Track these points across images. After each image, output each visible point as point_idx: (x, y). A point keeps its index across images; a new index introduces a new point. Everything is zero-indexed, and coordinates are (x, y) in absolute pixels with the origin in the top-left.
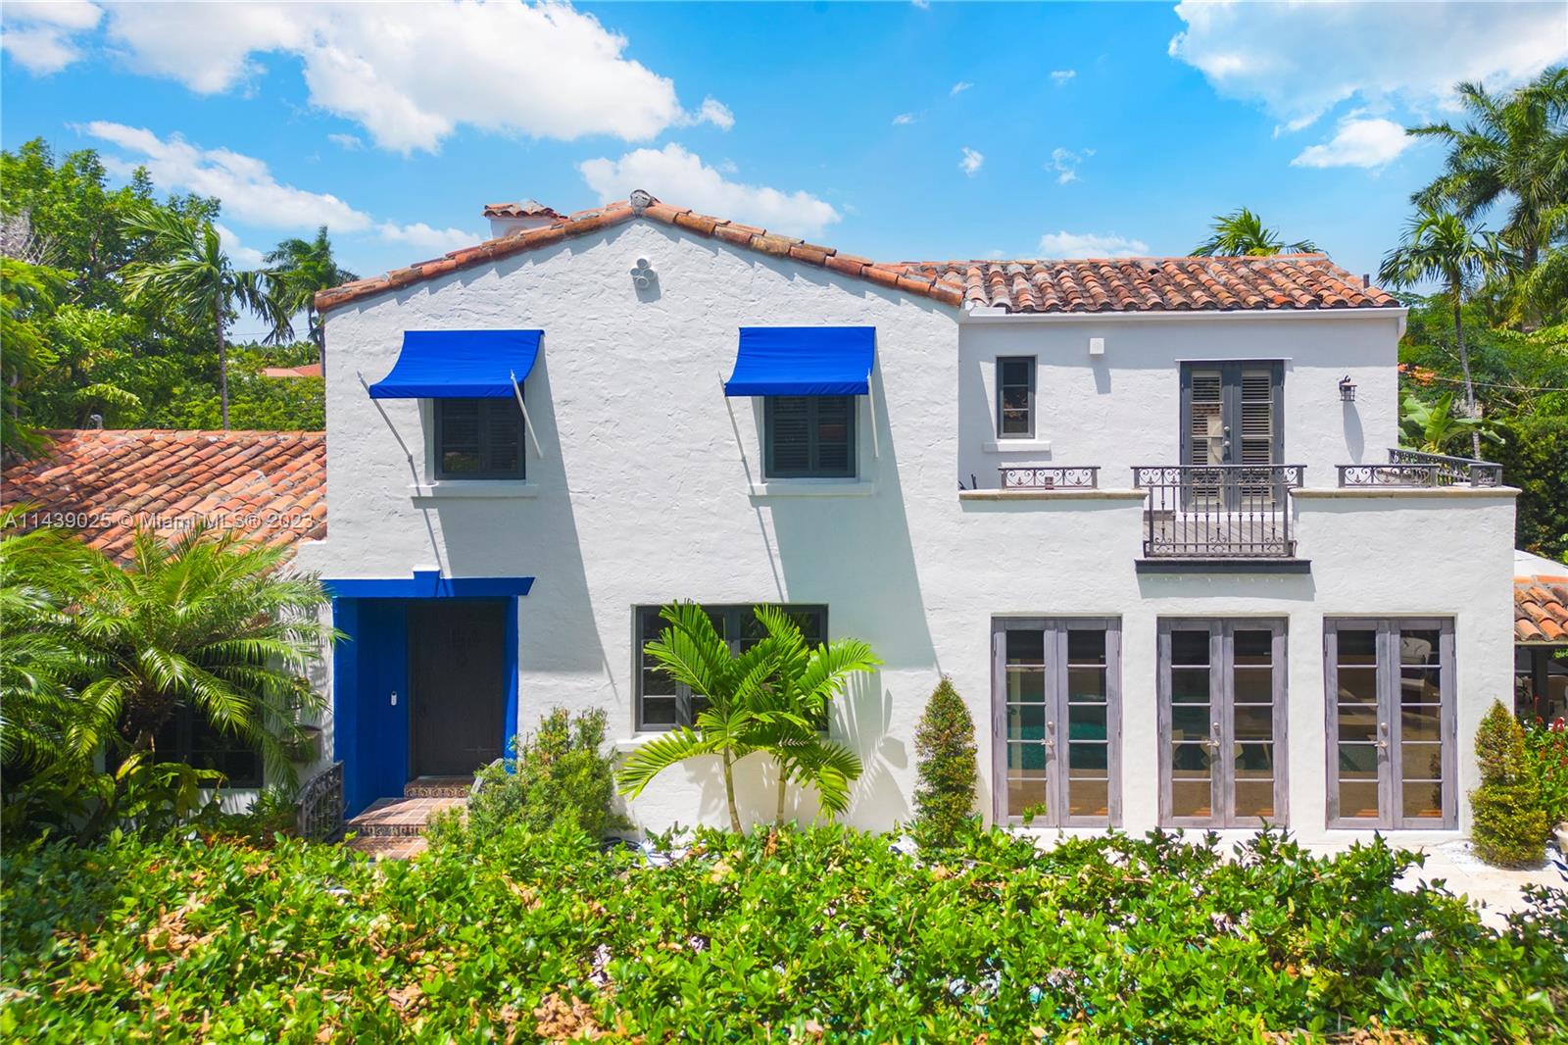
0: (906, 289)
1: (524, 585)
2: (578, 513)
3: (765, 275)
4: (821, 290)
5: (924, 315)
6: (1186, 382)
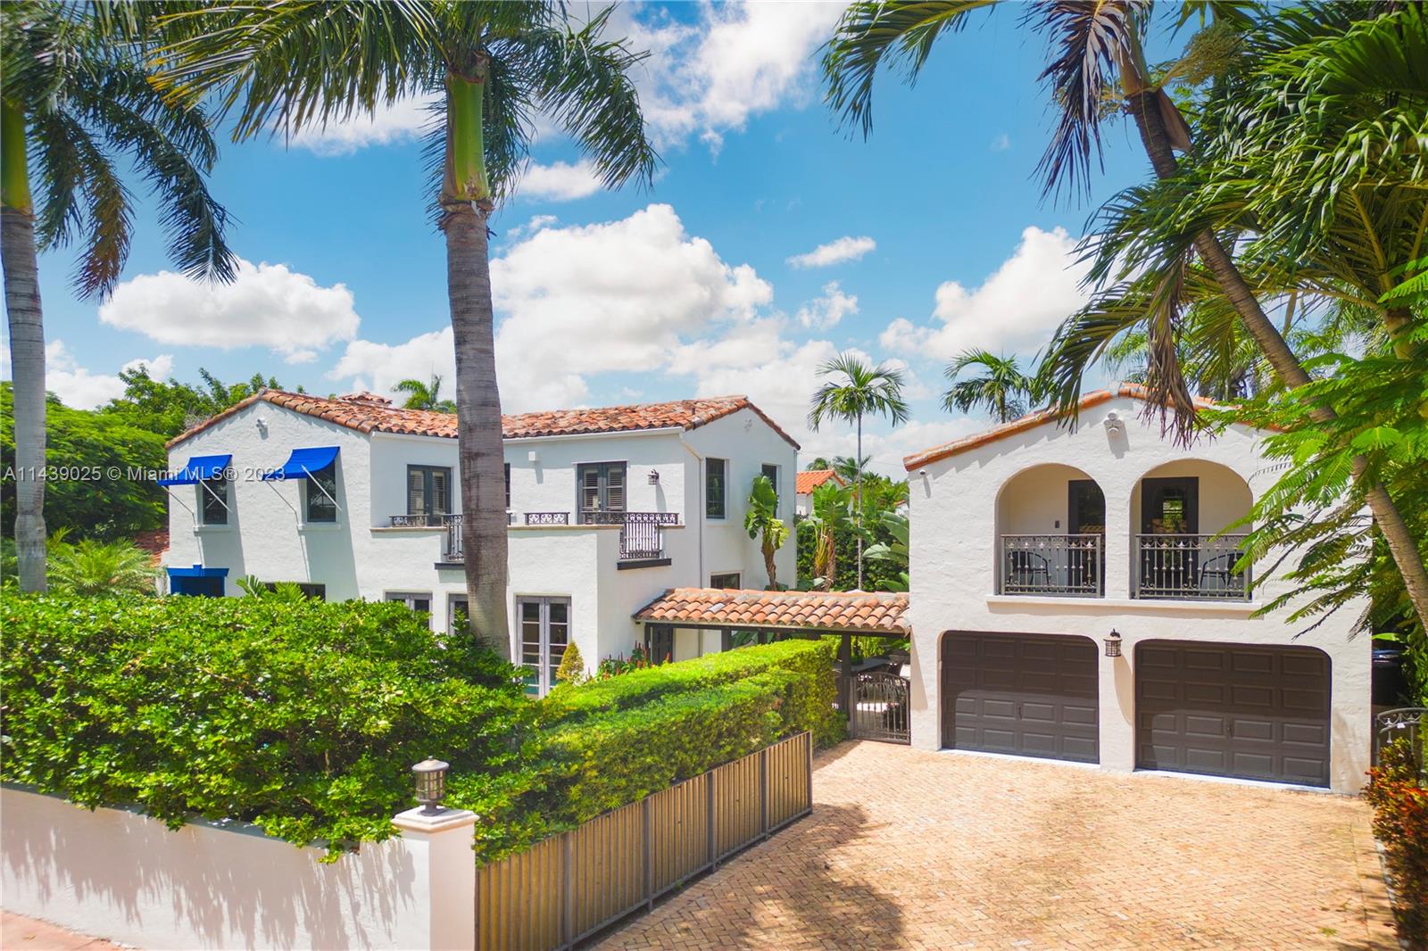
0: (349, 427)
1: (225, 572)
2: (243, 538)
3: (301, 423)
4: (321, 430)
5: (357, 439)
6: (580, 476)
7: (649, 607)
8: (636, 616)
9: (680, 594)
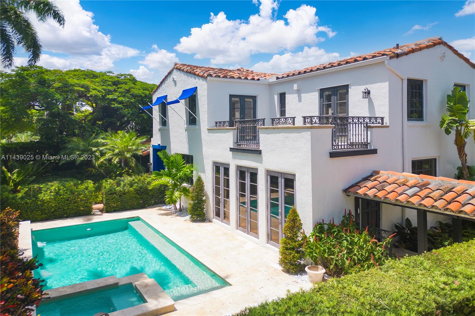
1: (166, 147)
2: (170, 132)
3: (185, 77)
4: (191, 79)
6: (321, 96)
7: (357, 185)
8: (346, 191)
9: (384, 175)
